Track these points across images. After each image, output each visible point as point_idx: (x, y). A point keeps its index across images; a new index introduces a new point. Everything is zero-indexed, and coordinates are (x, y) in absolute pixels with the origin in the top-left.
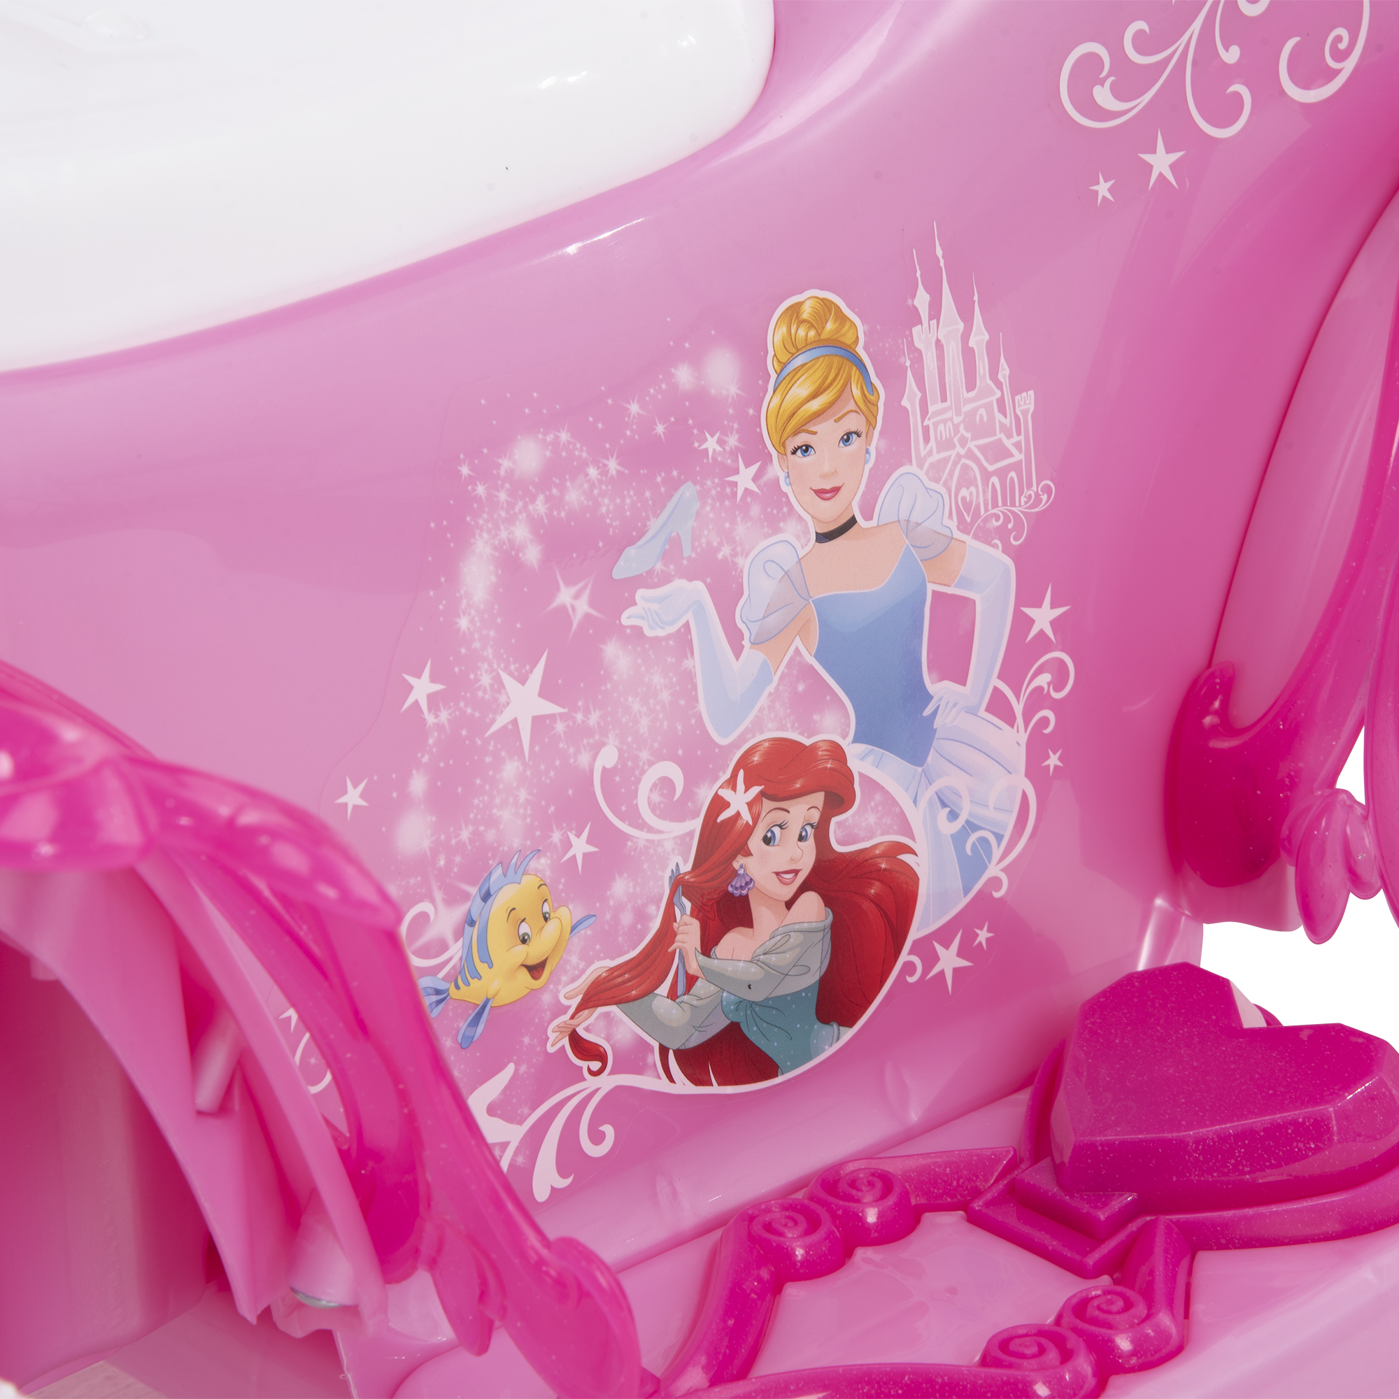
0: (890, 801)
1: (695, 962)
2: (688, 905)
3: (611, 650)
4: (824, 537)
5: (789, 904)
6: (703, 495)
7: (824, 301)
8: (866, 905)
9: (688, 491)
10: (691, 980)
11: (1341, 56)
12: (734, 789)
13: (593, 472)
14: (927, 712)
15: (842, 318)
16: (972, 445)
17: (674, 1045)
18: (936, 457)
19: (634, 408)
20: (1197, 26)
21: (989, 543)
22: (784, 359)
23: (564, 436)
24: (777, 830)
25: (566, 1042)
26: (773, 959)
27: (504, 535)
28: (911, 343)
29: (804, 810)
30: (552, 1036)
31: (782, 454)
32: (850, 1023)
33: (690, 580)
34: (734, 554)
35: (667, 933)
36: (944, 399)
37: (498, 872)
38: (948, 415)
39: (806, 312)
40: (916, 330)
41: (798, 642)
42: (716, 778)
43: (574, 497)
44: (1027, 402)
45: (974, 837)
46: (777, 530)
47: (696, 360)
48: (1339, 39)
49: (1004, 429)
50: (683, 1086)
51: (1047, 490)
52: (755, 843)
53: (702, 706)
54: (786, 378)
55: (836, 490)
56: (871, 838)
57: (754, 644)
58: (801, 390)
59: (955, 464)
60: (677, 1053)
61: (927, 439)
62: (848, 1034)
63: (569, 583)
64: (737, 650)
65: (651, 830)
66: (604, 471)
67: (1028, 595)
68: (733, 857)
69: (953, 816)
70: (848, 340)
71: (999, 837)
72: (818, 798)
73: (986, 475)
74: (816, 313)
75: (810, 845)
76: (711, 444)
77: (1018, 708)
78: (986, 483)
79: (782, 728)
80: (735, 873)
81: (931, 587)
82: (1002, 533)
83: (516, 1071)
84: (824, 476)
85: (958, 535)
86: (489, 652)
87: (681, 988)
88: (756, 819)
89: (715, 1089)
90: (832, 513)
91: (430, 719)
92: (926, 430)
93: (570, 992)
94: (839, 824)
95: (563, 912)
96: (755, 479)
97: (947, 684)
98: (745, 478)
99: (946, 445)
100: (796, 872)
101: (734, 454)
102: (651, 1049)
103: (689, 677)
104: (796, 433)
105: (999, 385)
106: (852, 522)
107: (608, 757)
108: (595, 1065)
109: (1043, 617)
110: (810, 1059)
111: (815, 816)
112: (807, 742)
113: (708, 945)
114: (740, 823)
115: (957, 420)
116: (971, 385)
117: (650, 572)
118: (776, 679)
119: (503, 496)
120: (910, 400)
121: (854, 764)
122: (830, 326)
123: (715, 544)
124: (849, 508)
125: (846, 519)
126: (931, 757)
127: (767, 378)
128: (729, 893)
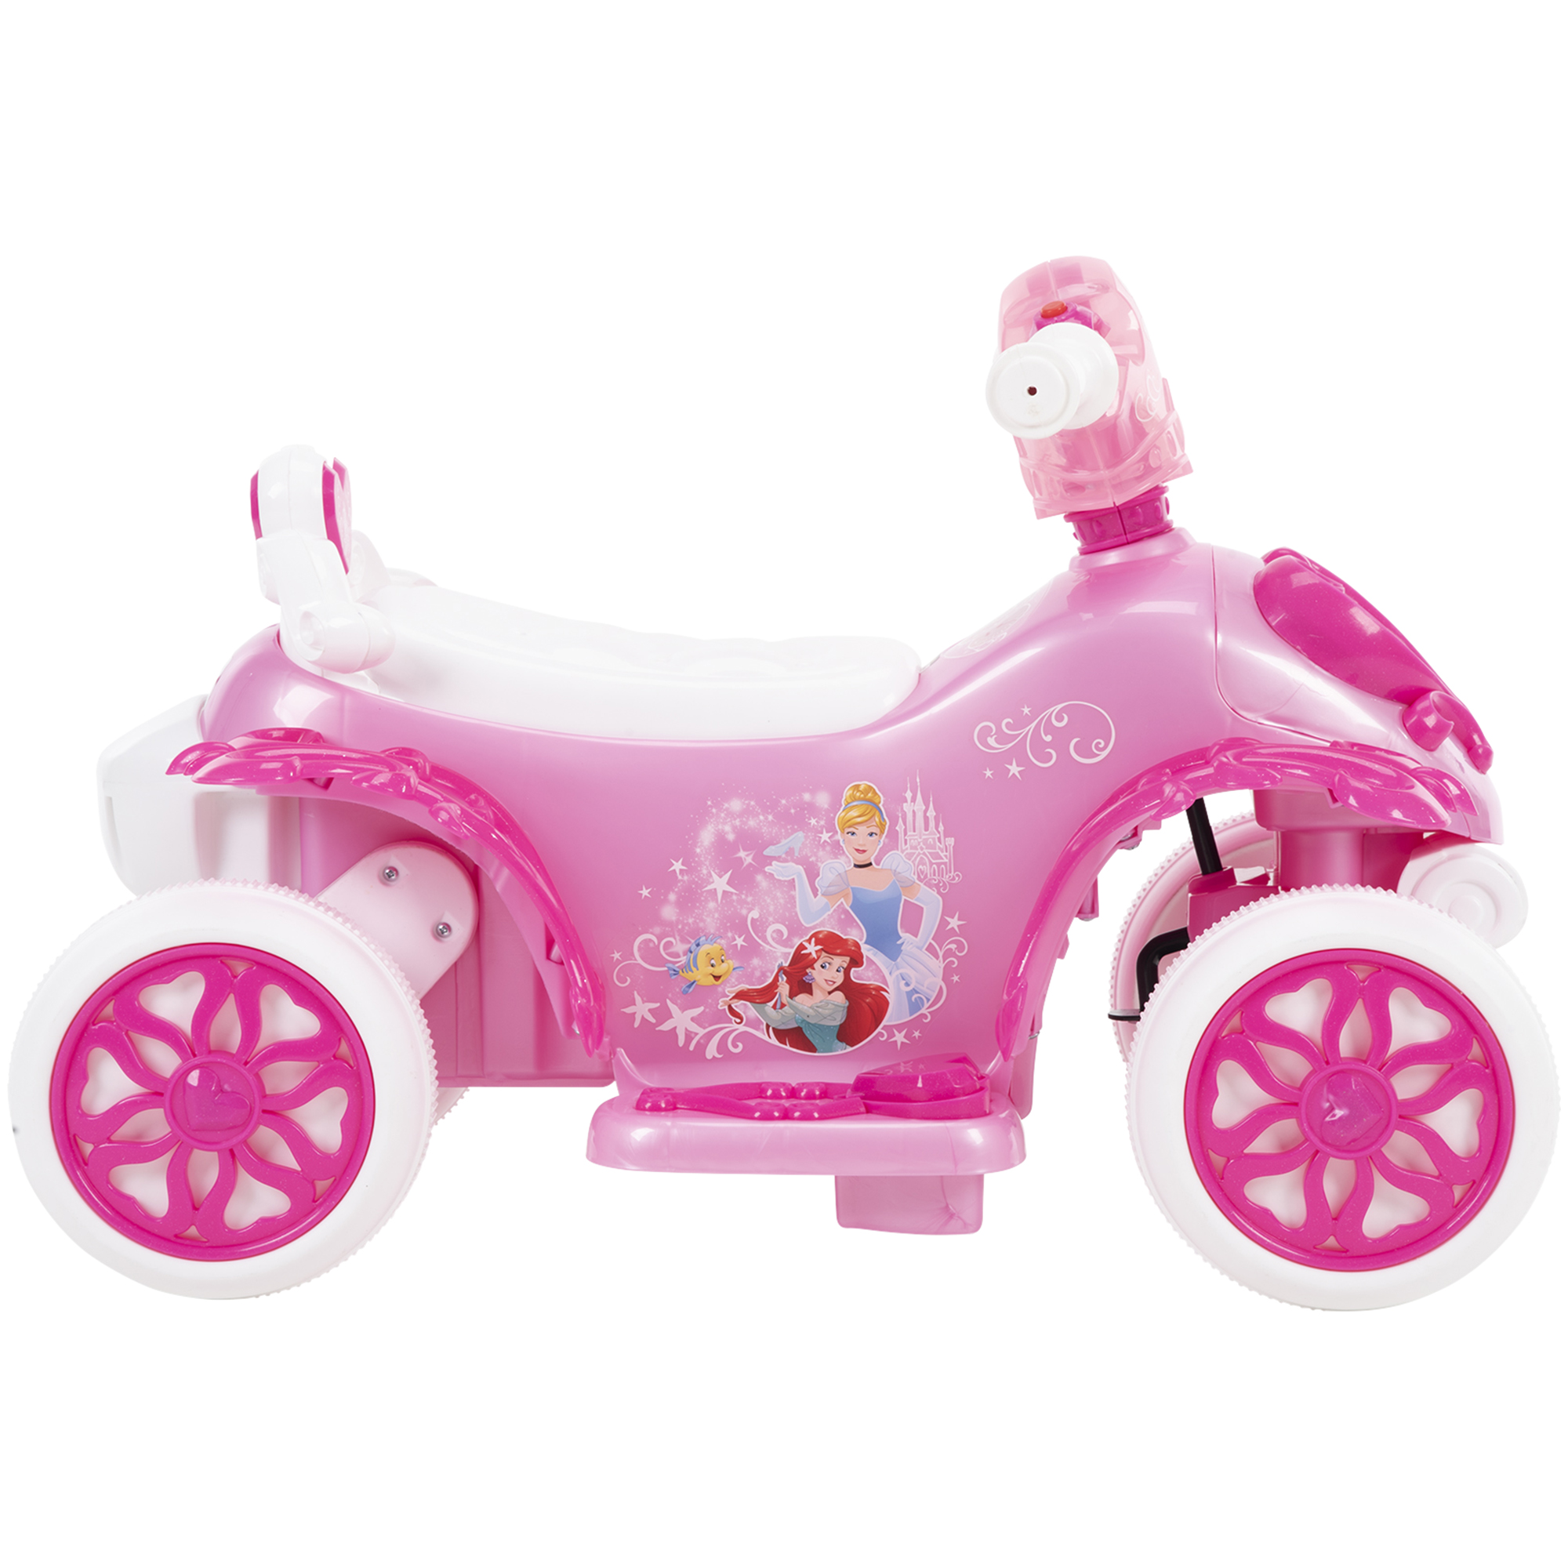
1: (786, 999)
2: (785, 978)
3: (759, 878)
4: (856, 866)
5: (830, 993)
6: (806, 837)
7: (870, 786)
8: (864, 1004)
9: (800, 834)
10: (783, 1006)
11: (1100, 750)
12: (810, 943)
13: (761, 817)
14: (899, 942)
15: (875, 793)
16: (926, 851)
17: (773, 1025)
19: (784, 802)
20: (1033, 725)
21: (931, 888)
22: (849, 801)
23: (752, 803)
24: (827, 964)
25: (726, 1007)
26: (820, 1010)
27: (720, 827)
28: (902, 809)
30: (721, 1004)
31: (843, 832)
32: (852, 1046)
33: (797, 864)
35: (774, 985)
36: (914, 831)
37: (703, 938)
38: (916, 837)
39: (861, 788)
40: (905, 804)
41: (842, 900)
42: (802, 937)
43: (752, 823)
44: (950, 841)
45: (916, 995)
46: (837, 858)
47: (813, 792)
48: (1100, 743)
49: (940, 849)
50: (774, 1041)
51: (957, 876)
52: (817, 965)
53: (798, 909)
54: (848, 808)
55: (864, 851)
56: (869, 980)
57: (823, 895)
58: (853, 813)
59: (918, 856)
60: (773, 1029)
61: (906, 844)
62: (850, 1049)
63: (744, 850)
64: (815, 895)
65: (771, 946)
66: (766, 818)
68: (807, 968)
69: (907, 984)
70: (877, 801)
71: (928, 999)
72: (847, 959)
73: (931, 864)
74: (865, 789)
75: (841, 975)
76: (813, 821)
78: (931, 866)
79: (834, 929)
80: (807, 974)
81: (904, 898)
83: (704, 1011)
84: (860, 845)
85: (917, 881)
86: (707, 863)
87: (778, 1006)
88: (818, 957)
89: (788, 1047)
90: (862, 859)
91: (680, 877)
92: (906, 840)
93: (731, 991)
95: (730, 961)
97: (909, 935)
98: (825, 836)
99: (912, 848)
100: (834, 983)
101: (822, 827)
102: (763, 1023)
103: (793, 898)
104: (850, 827)
105: (939, 832)
106: (870, 864)
107: (755, 914)
108: (738, 1021)
109: (955, 923)
110: (831, 1051)
111: (845, 965)
112: (844, 937)
113: (792, 995)
114: (811, 957)
115: (920, 840)
116: (926, 829)
117: (780, 857)
118: (832, 910)
119: (723, 815)
120: (900, 827)
121: (864, 952)
122: (870, 795)
123: (809, 855)
124: (870, 858)
125: (868, 862)
126: (899, 960)
127: (841, 806)
128: (804, 981)
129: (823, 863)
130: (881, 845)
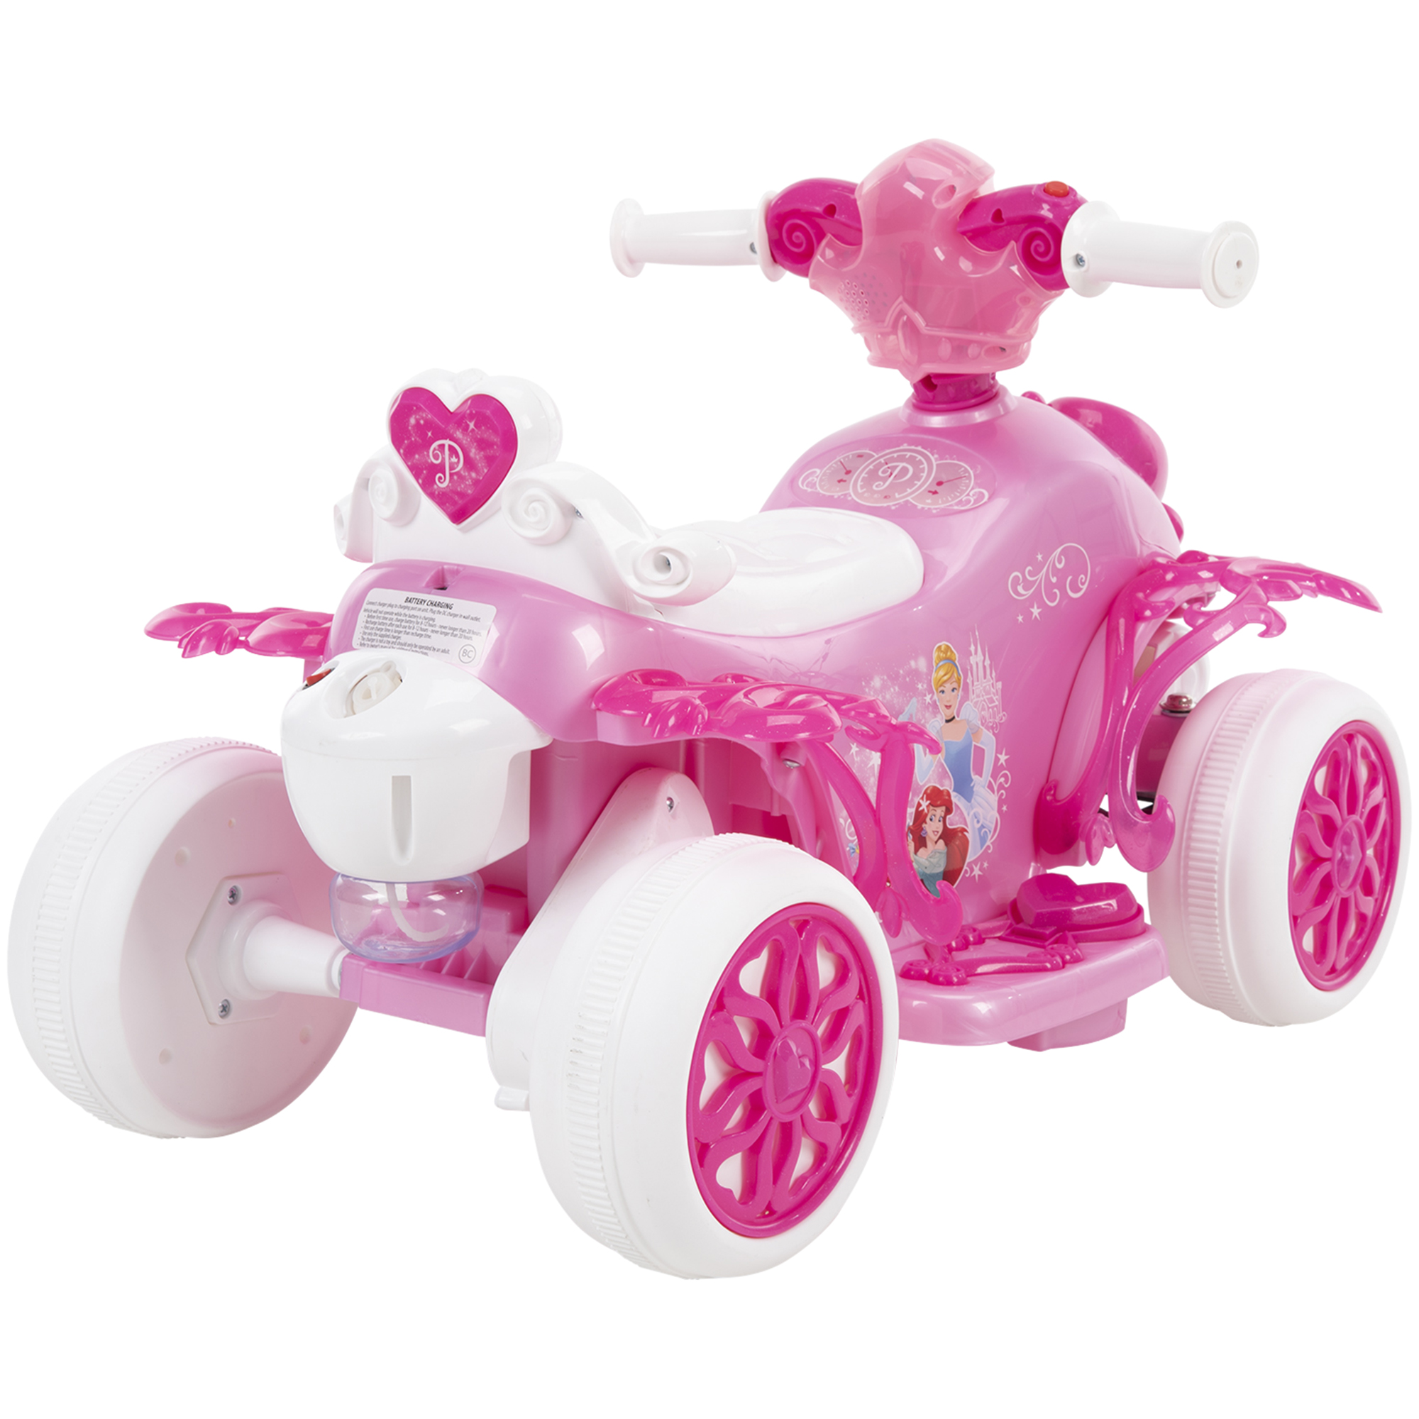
0: (962, 813)
1: (913, 856)
2: (911, 838)
4: (948, 721)
5: (936, 842)
6: (918, 701)
7: (948, 646)
8: (956, 847)
9: (914, 700)
11: (1083, 584)
13: (892, 690)
14: (972, 785)
15: (952, 652)
16: (985, 697)
18: (976, 700)
19: (901, 672)
20: (1045, 569)
21: (989, 731)
22: (937, 662)
23: (885, 677)
24: (933, 817)
26: (932, 860)
28: (969, 662)
29: (940, 811)
31: (937, 692)
34: (925, 722)
36: (978, 681)
38: (979, 686)
39: (943, 648)
40: (971, 658)
42: (918, 796)
43: (888, 697)
44: (999, 685)
45: (984, 830)
46: (935, 717)
47: (916, 659)
48: (1082, 578)
49: (994, 693)
51: (1004, 715)
52: (928, 820)
54: (938, 669)
55: (950, 706)
56: (957, 824)
61: (973, 693)
64: (925, 754)
66: (895, 690)
67: (998, 751)
68: (922, 823)
69: (978, 822)
70: (953, 659)
71: (990, 832)
72: (944, 808)
73: (989, 708)
74: (945, 649)
75: (941, 823)
76: (920, 686)
77: (996, 788)
78: (988, 710)
79: (935, 783)
80: (922, 829)
81: (974, 743)
82: (992, 728)
84: (947, 701)
85: (981, 727)
88: (928, 811)
90: (949, 713)
91: (856, 759)
92: (973, 690)
94: (949, 818)
96: (931, 699)
97: (977, 777)
98: (928, 698)
99: (978, 696)
100: (938, 832)
101: (925, 690)
104: (941, 686)
105: (992, 678)
106: (954, 718)
109: (1003, 758)
111: (943, 814)
112: (941, 789)
113: (916, 851)
114: (924, 813)
115: (981, 688)
116: (985, 678)
118: (934, 765)
120: (969, 681)
121: (953, 798)
122: (949, 654)
123: (921, 718)
124: (953, 713)
125: (952, 717)
126: (973, 801)
127: (933, 667)
128: (921, 836)
129: (928, 723)
130: (959, 700)
